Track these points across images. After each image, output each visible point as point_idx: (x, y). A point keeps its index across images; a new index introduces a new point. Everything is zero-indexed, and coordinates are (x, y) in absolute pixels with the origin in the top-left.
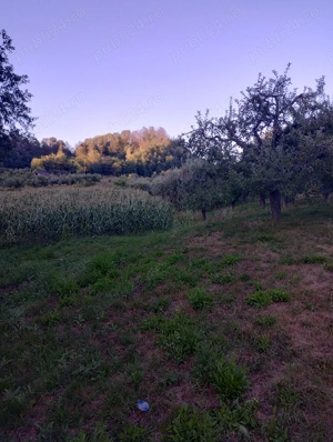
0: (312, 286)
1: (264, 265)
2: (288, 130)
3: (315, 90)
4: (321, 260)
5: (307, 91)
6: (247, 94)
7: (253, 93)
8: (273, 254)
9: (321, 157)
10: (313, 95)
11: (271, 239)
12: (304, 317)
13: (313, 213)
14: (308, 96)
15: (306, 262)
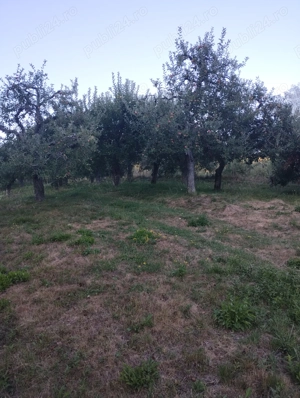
0: (53, 263)
1: (15, 247)
2: (47, 121)
3: (71, 88)
4: (67, 238)
5: (64, 89)
6: (6, 82)
7: (12, 81)
8: (28, 236)
9: (74, 147)
10: (70, 93)
11: (29, 220)
12: (37, 294)
13: (75, 195)
14: (65, 93)
15: (54, 240)
